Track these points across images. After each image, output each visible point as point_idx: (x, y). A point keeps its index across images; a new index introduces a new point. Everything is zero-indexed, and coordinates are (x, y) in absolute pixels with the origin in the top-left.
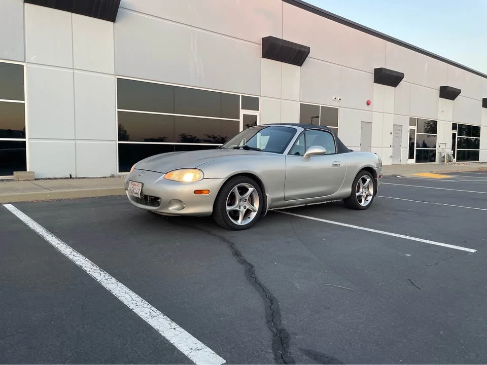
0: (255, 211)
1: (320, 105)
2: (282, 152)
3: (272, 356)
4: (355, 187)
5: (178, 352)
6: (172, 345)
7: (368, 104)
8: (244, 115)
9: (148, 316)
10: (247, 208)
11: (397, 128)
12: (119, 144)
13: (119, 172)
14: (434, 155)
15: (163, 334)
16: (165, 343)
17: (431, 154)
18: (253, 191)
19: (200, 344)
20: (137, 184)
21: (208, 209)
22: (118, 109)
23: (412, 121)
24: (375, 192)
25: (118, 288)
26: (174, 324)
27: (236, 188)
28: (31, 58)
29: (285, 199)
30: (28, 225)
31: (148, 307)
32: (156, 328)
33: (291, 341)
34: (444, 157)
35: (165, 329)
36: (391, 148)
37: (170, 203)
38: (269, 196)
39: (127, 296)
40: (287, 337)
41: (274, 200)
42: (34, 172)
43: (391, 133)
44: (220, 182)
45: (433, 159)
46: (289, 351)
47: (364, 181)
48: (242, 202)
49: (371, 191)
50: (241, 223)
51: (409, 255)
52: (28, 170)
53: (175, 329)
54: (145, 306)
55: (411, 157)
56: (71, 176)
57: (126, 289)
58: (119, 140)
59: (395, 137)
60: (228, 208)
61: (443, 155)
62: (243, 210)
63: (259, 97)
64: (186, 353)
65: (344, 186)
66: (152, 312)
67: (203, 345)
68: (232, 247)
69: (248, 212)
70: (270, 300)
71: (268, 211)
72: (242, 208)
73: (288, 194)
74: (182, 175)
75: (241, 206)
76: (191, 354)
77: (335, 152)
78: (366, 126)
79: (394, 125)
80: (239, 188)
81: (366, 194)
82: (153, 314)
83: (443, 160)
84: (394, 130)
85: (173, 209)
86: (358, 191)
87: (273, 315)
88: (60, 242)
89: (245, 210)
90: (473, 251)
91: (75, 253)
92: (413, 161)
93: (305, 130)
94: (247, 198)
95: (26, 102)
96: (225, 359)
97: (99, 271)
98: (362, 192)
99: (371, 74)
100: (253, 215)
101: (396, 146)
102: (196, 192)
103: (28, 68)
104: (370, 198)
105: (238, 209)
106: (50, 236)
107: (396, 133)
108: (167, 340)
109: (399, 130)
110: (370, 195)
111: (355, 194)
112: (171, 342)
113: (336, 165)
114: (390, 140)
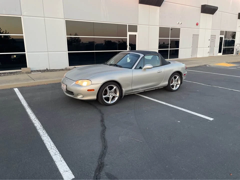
0: (117, 97)
1: (170, 27)
2: (131, 68)
3: (93, 175)
4: (170, 81)
5: (59, 172)
6: (58, 169)
7: (197, 25)
8: (130, 35)
9: (54, 154)
10: (113, 95)
11: (213, 37)
12: (68, 53)
13: (69, 66)
14: (233, 50)
15: (56, 164)
16: (56, 168)
17: (231, 50)
18: (116, 88)
19: (68, 169)
20: (64, 85)
21: (95, 97)
22: (67, 35)
23: (222, 33)
24: (181, 83)
25: (47, 139)
26: (62, 159)
27: (108, 87)
28: (24, 13)
29: (132, 90)
30: (21, 101)
31: (55, 150)
32: (55, 160)
33: (104, 169)
34: (238, 51)
35: (58, 161)
36: (209, 48)
37: (78, 95)
38: (124, 90)
39: (49, 144)
40: (103, 167)
41: (126, 91)
42: (30, 68)
43: (209, 40)
44: (99, 86)
45: (232, 52)
46: (101, 173)
47: (175, 78)
48: (110, 93)
49: (179, 82)
50: (110, 102)
51: (179, 122)
52: (28, 67)
53: (61, 161)
54: (55, 149)
55: (220, 52)
56: (47, 69)
57: (50, 140)
58: (68, 51)
59: (211, 42)
60: (104, 96)
61: (238, 50)
62: (111, 97)
63: (138, 25)
64: (61, 173)
65: (164, 81)
66: (56, 152)
67: (69, 169)
68: (102, 116)
69: (114, 98)
70: (105, 147)
71: (124, 96)
72: (111, 96)
73: (134, 88)
74: (82, 82)
75: (110, 95)
76: (63, 173)
77: (160, 65)
78: (196, 37)
79: (211, 35)
80: (109, 87)
81: (176, 84)
82: (56, 153)
83: (237, 53)
84: (211, 38)
85: (79, 97)
86: (172, 83)
87: (103, 155)
88: (31, 112)
89: (112, 97)
90: (212, 119)
91: (36, 119)
92: (221, 54)
93: (144, 55)
94: (113, 91)
95: (24, 35)
96: (75, 176)
97: (42, 130)
98: (174, 83)
99: (200, 8)
100: (116, 99)
101: (211, 47)
102: (88, 90)
103: (23, 18)
104: (178, 86)
105: (109, 97)
106: (29, 108)
107: (212, 40)
108: (57, 166)
109: (214, 38)
110: (179, 84)
111: (170, 85)
112: (58, 167)
113: (160, 72)
114: (208, 43)
